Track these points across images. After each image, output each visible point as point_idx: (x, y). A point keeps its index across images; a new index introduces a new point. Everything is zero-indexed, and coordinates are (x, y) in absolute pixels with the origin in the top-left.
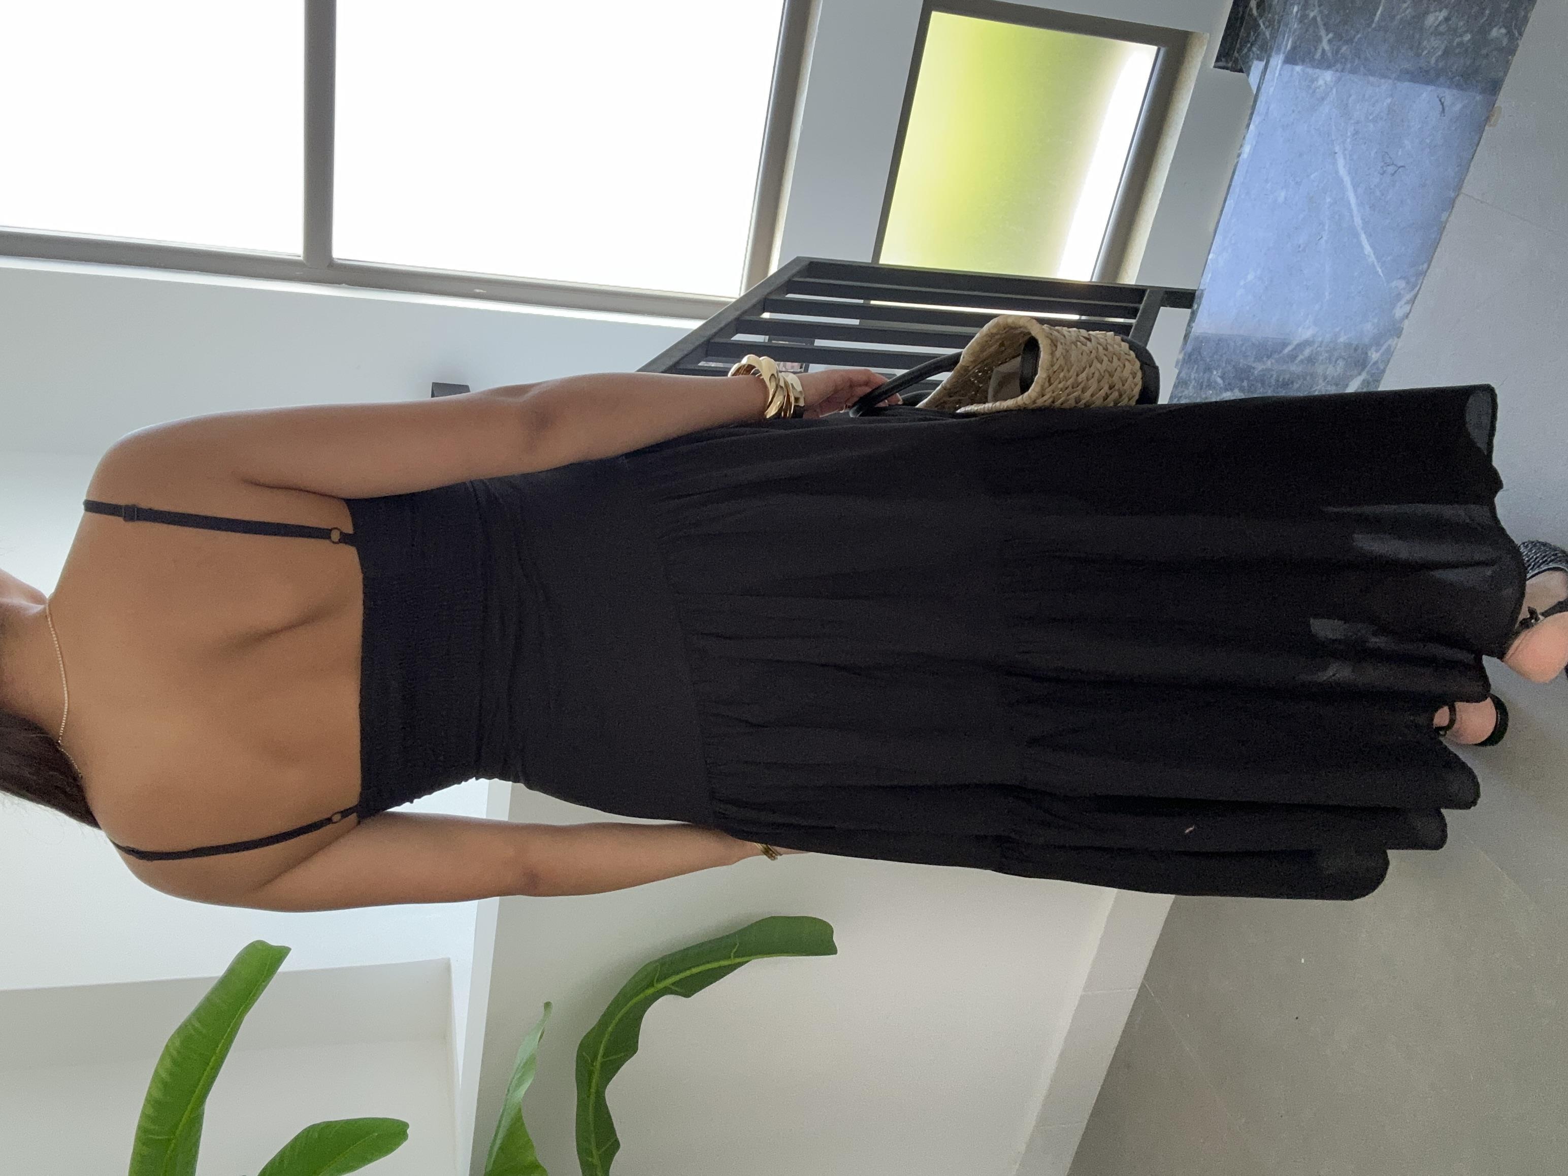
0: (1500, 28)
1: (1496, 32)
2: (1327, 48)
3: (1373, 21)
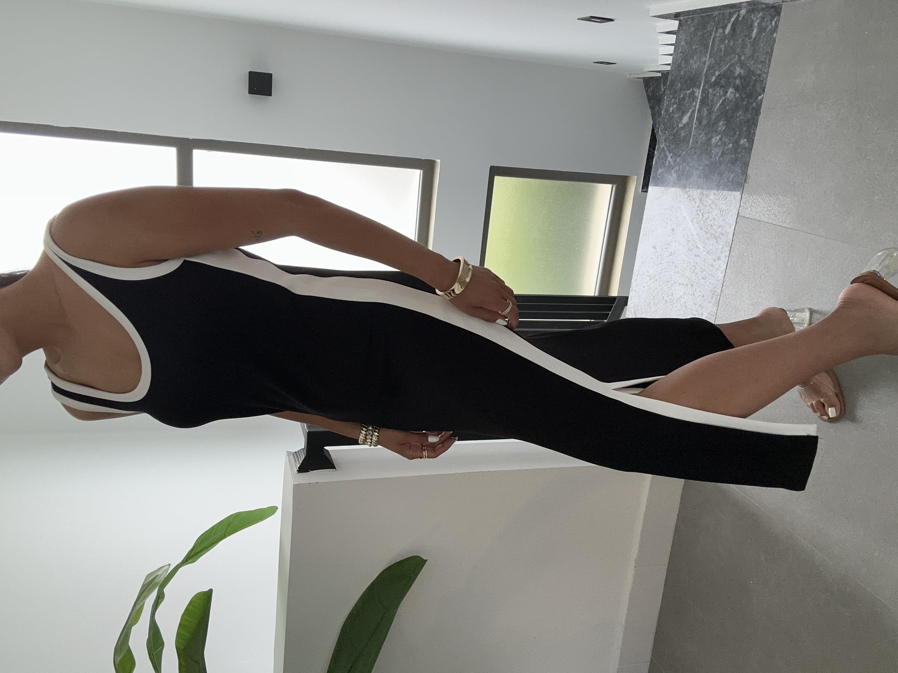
0: (744, 139)
1: (743, 141)
2: (671, 160)
3: (688, 145)
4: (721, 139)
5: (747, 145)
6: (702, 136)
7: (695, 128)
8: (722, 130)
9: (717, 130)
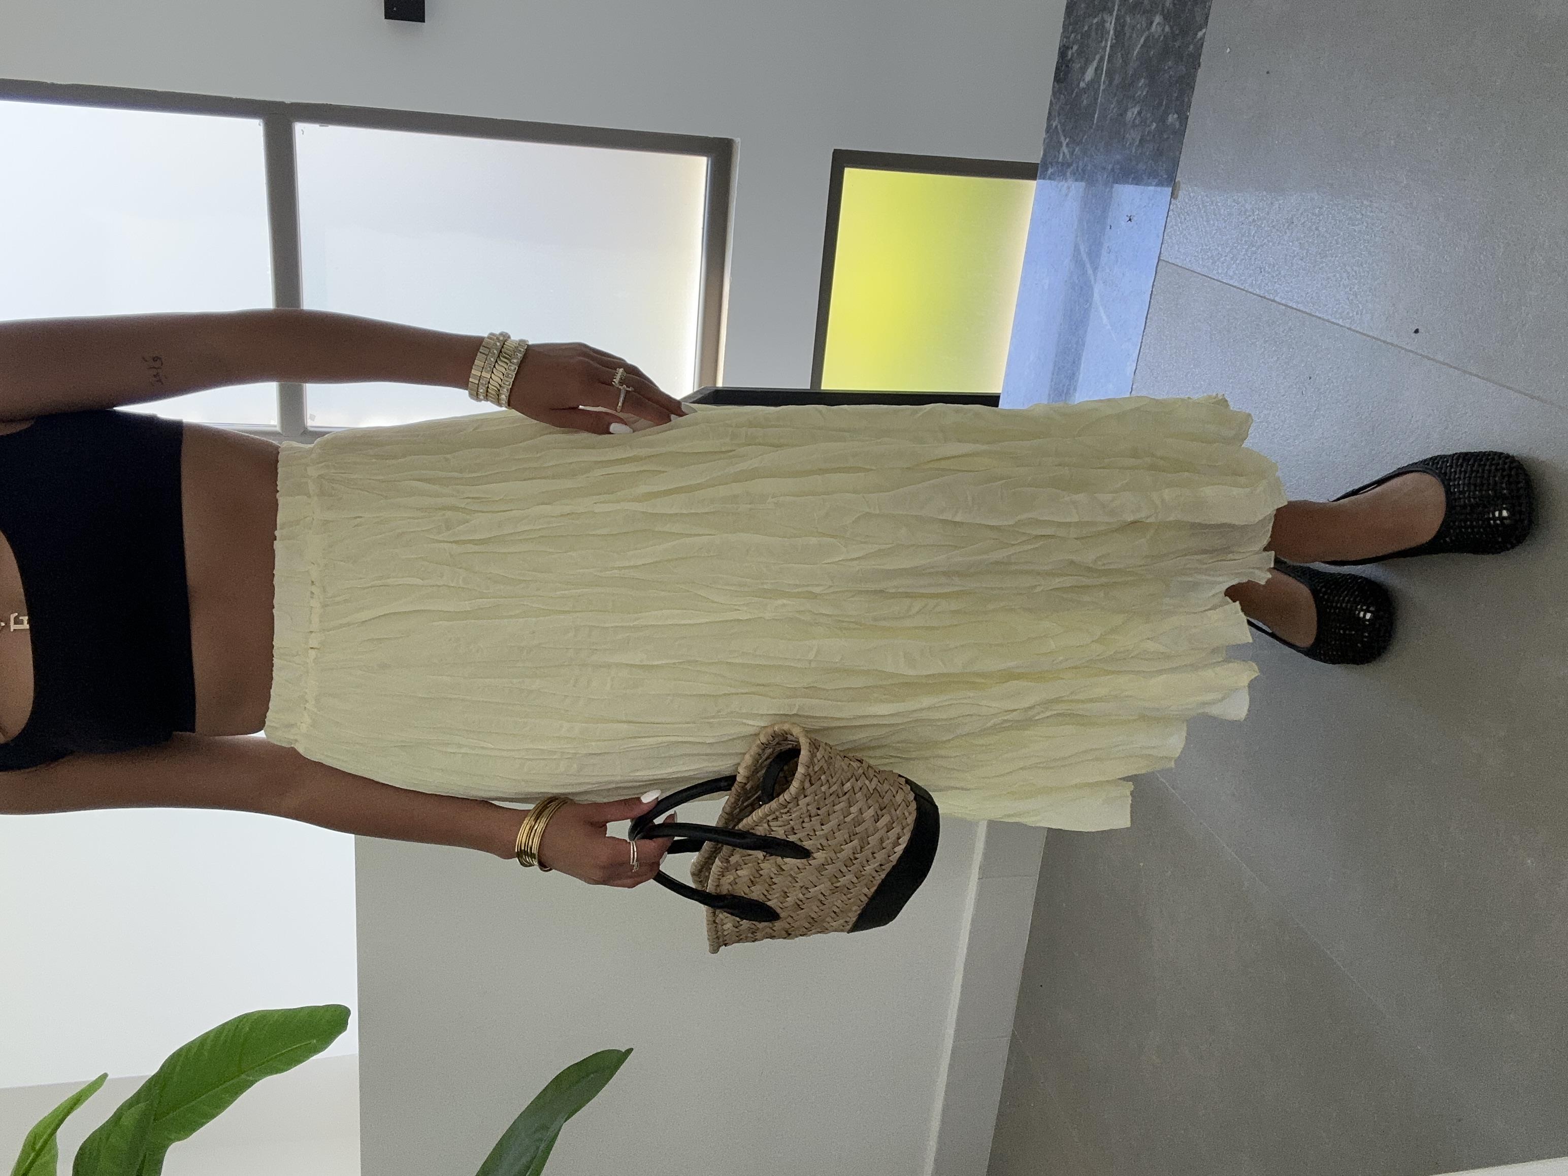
0: (1174, 114)
1: (1172, 118)
2: (1066, 151)
3: (1093, 124)
4: (1139, 113)
5: (1178, 127)
6: (1112, 106)
7: (1104, 90)
8: (1142, 96)
9: (1134, 95)
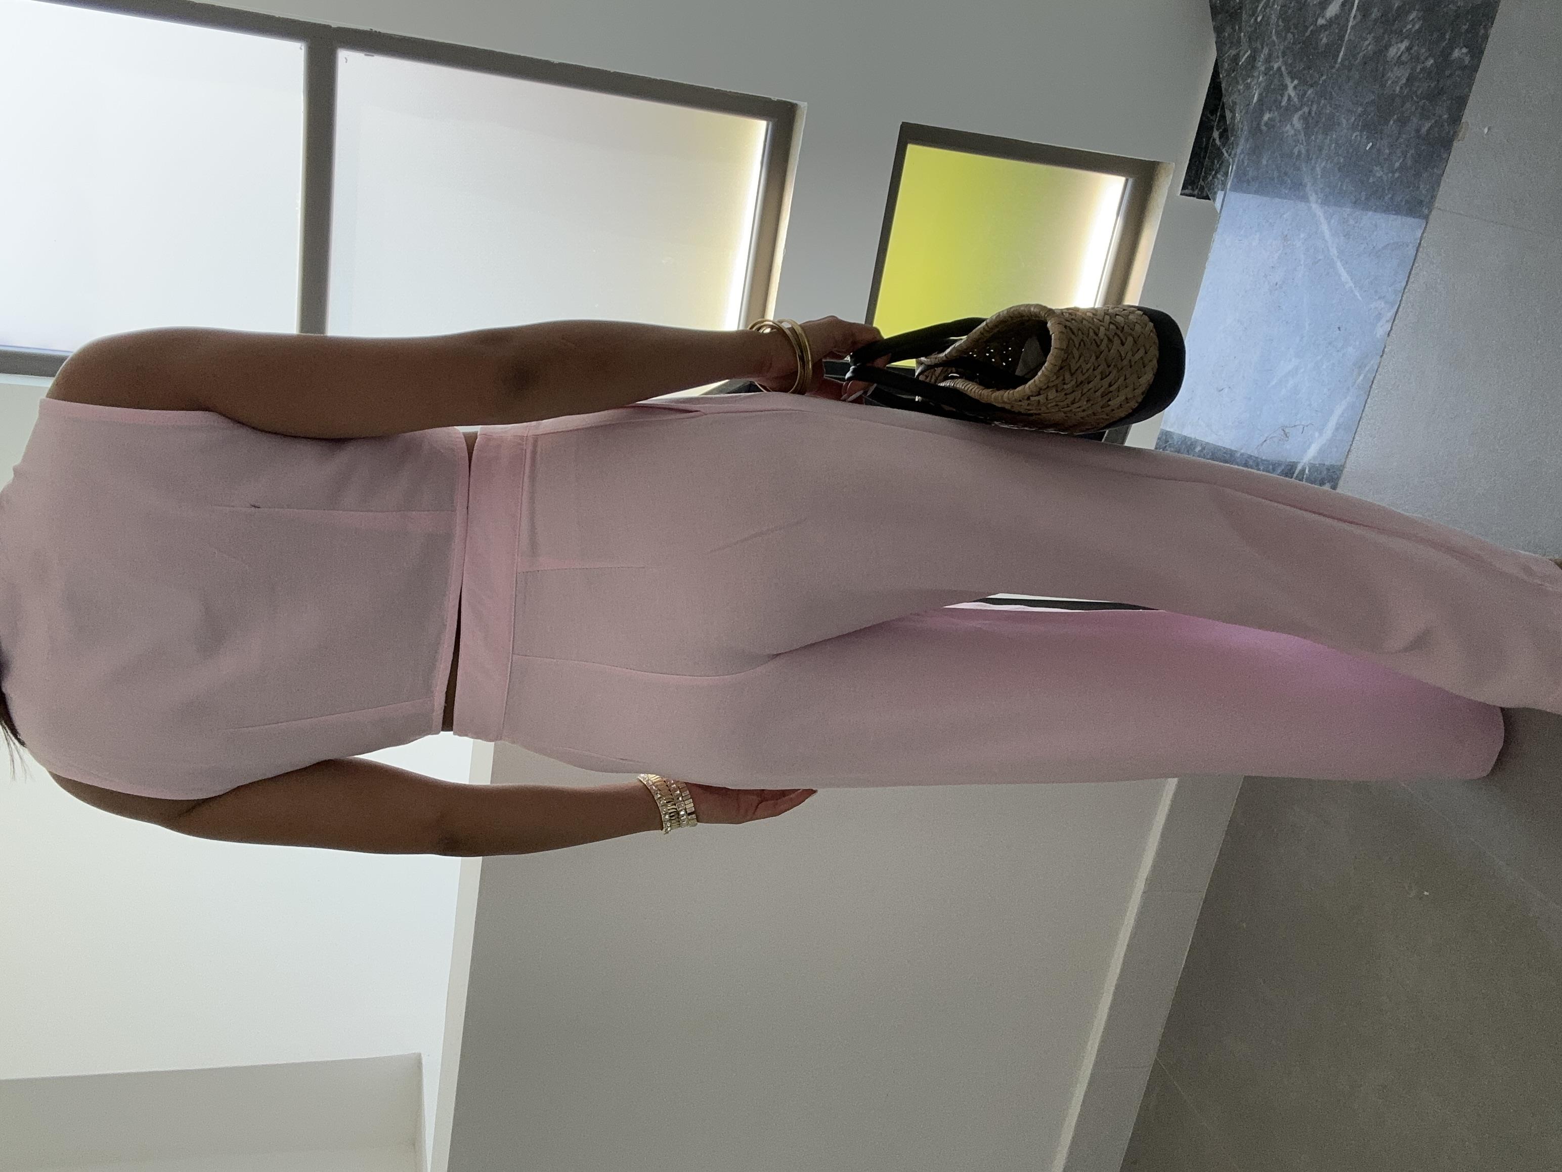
0: (1461, 48)
1: (1459, 53)
2: (1293, 94)
3: (1336, 62)
4: (1408, 49)
5: (1467, 62)
6: (1367, 43)
7: (1352, 27)
8: (1413, 30)
9: (1401, 31)
